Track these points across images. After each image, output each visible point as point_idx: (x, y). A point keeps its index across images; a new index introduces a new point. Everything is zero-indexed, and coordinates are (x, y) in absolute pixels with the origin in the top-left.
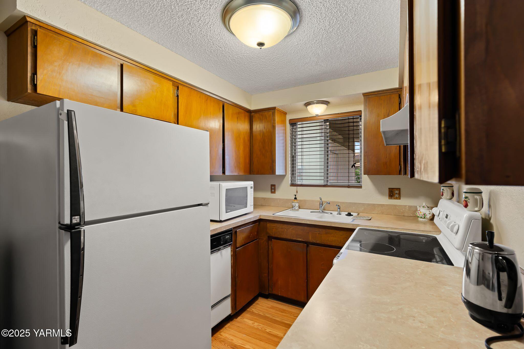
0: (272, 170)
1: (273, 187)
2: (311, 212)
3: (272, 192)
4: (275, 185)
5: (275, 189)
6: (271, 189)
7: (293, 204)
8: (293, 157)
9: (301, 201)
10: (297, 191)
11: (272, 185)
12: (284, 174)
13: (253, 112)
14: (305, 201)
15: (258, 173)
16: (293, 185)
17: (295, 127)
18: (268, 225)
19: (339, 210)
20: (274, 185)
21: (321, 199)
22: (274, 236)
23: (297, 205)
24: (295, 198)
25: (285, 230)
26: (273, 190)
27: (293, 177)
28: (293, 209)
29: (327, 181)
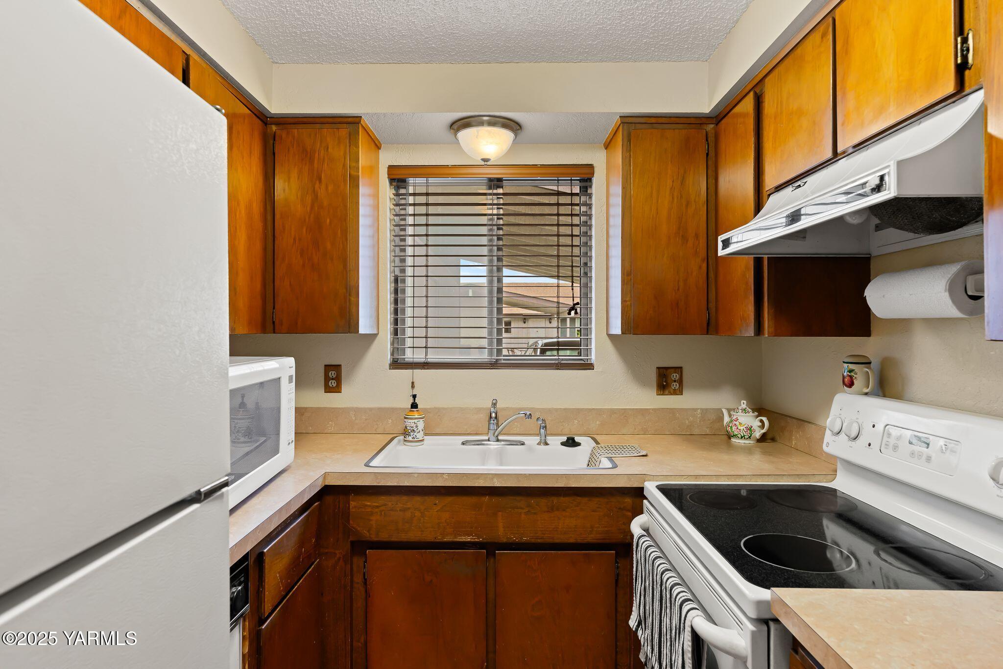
0: (349, 322)
1: (332, 374)
2: (463, 444)
3: (328, 389)
4: (340, 366)
5: (338, 379)
6: (327, 379)
7: (410, 423)
8: (396, 280)
9: (426, 411)
10: (413, 383)
11: (328, 368)
12: (375, 332)
13: (277, 124)
14: (438, 411)
15: (293, 329)
16: (396, 364)
17: (402, 191)
18: (353, 504)
19: (542, 431)
20: (337, 368)
21: (494, 405)
22: (374, 538)
23: (421, 425)
24: (414, 406)
25: (418, 514)
26: (333, 383)
27: (396, 341)
28: (410, 438)
29: (499, 352)
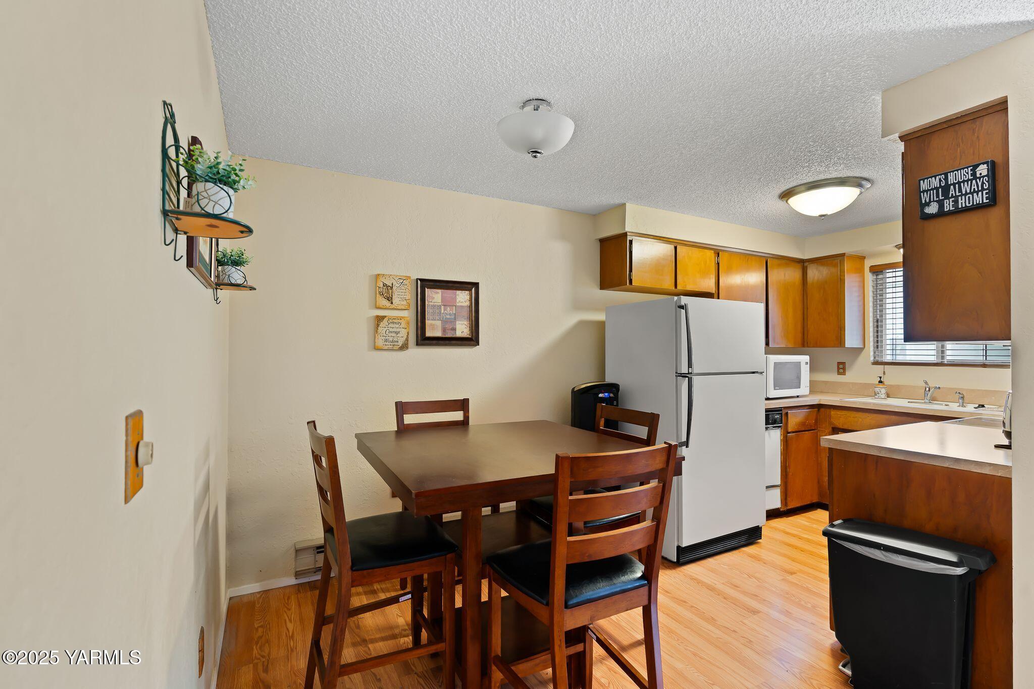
0: (840, 341)
1: (841, 366)
2: (909, 402)
3: (839, 373)
5: (844, 369)
6: (838, 368)
7: (877, 390)
8: (877, 321)
9: (891, 386)
10: (884, 372)
11: (839, 363)
12: (862, 347)
13: (808, 262)
14: (898, 387)
15: (816, 345)
16: (876, 363)
17: (880, 277)
18: (832, 413)
19: (960, 401)
20: (844, 363)
21: (926, 383)
22: (841, 427)
23: (883, 391)
24: (880, 382)
25: (860, 420)
26: (841, 371)
27: (877, 351)
28: (877, 397)
29: (943, 357)
